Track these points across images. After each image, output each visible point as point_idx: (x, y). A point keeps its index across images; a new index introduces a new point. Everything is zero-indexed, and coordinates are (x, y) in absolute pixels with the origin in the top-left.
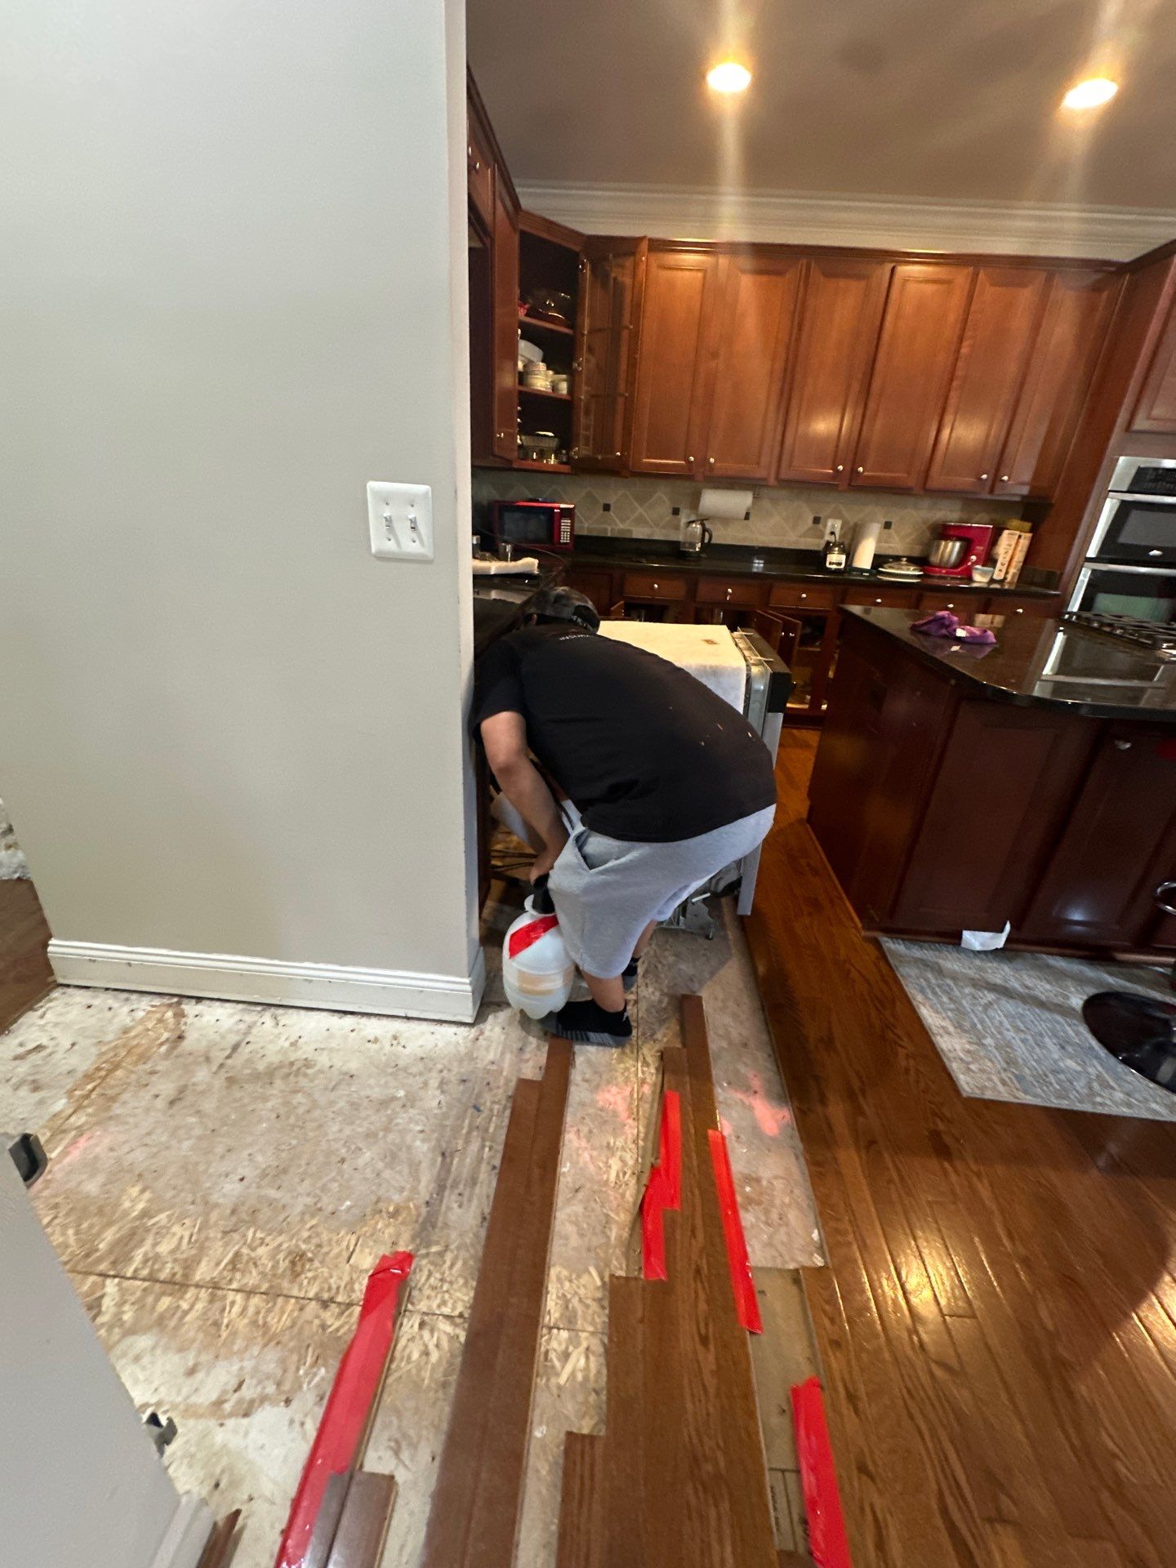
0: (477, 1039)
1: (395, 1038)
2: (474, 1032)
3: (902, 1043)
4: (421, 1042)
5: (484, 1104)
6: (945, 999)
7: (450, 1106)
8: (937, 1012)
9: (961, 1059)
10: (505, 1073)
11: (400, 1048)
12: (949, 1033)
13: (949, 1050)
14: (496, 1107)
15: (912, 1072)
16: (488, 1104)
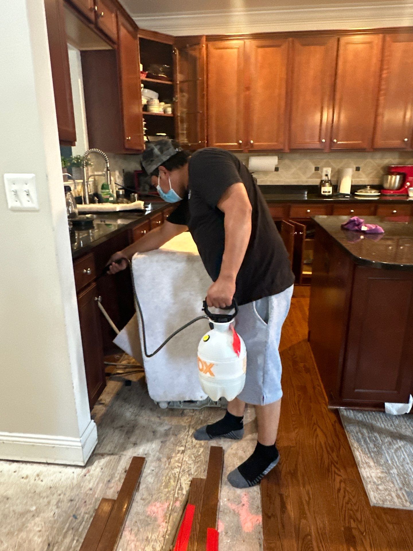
0: (85, 476)
1: (38, 475)
2: (85, 471)
3: (339, 473)
4: (52, 478)
5: (80, 514)
6: (371, 445)
7: (60, 516)
8: (364, 453)
9: (374, 483)
10: (96, 496)
11: (39, 482)
12: (369, 467)
13: (368, 477)
14: (87, 516)
15: (342, 491)
16: (82, 514)
